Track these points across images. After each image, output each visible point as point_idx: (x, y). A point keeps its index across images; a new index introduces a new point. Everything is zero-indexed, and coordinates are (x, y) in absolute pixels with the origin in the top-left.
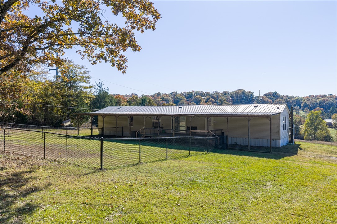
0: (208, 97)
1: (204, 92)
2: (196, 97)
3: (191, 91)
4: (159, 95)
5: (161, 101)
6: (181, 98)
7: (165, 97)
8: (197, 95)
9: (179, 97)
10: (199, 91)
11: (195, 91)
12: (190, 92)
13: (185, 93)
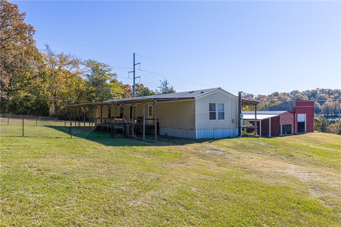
0: (336, 95)
1: (333, 90)
2: (321, 96)
3: (315, 89)
4: (276, 94)
5: (277, 101)
6: (302, 97)
7: (282, 97)
8: (323, 93)
9: (299, 96)
10: (325, 88)
11: (321, 88)
12: (314, 91)
13: (308, 91)
